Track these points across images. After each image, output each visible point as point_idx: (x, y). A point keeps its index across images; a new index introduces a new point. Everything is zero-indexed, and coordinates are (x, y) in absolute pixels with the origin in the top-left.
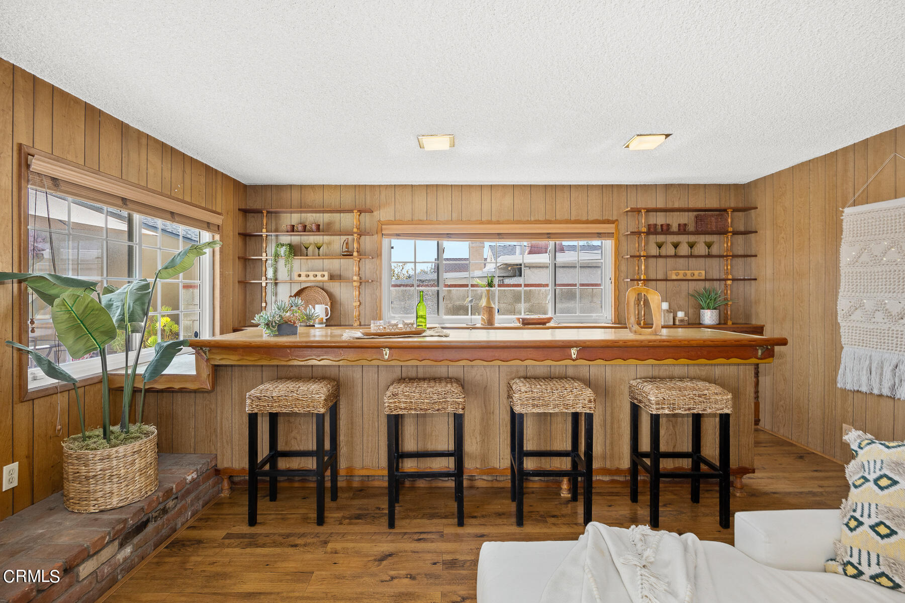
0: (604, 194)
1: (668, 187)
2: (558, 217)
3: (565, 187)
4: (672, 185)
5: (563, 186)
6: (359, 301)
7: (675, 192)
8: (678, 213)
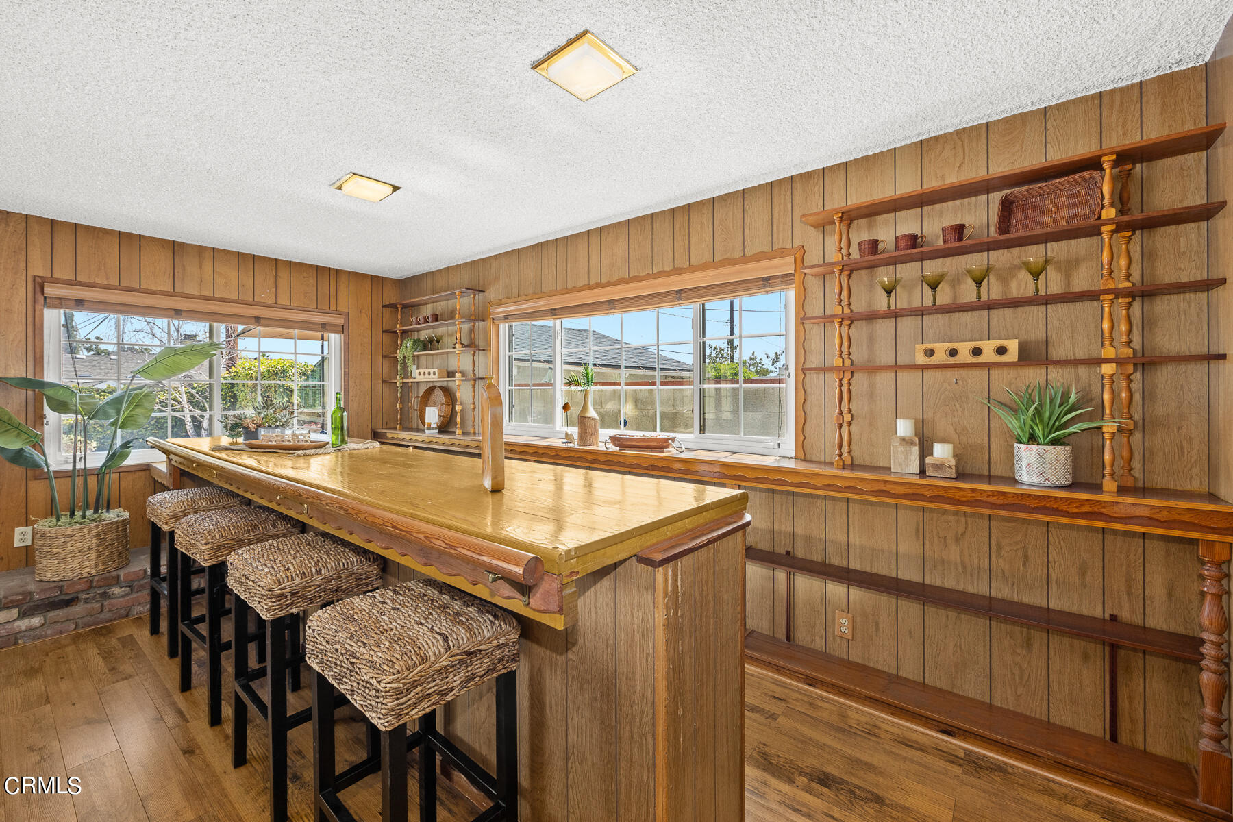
0: (775, 200)
1: (924, 148)
2: (694, 262)
3: (704, 204)
4: (936, 138)
5: (701, 203)
6: (474, 404)
7: (947, 153)
8: (957, 202)
